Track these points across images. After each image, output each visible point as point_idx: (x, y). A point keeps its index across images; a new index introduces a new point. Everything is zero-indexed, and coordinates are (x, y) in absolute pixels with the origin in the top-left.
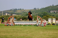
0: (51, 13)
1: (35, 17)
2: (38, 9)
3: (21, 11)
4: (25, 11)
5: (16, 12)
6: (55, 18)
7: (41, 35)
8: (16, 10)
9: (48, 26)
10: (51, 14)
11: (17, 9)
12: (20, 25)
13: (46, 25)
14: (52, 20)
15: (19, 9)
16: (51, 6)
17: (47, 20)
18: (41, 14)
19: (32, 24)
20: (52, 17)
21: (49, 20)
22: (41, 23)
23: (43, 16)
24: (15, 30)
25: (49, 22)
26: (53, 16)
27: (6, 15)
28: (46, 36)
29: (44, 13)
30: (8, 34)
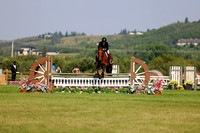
0: (179, 48)
1: (126, 60)
2: (135, 32)
3: (76, 40)
4: (89, 39)
5: (58, 45)
6: (192, 64)
7: (144, 124)
8: (57, 37)
9: (169, 92)
10: (178, 51)
11: (64, 34)
12: (74, 90)
13: (161, 89)
14: (184, 71)
15: (69, 33)
16: (178, 25)
17: (166, 73)
18: (145, 51)
19: (112, 85)
20: (185, 61)
21: (173, 73)
22: (146, 82)
23: (150, 59)
24: (55, 108)
25: (173, 80)
26: (187, 58)
27: (25, 53)
28: (162, 128)
29: (157, 48)
30: (30, 121)
